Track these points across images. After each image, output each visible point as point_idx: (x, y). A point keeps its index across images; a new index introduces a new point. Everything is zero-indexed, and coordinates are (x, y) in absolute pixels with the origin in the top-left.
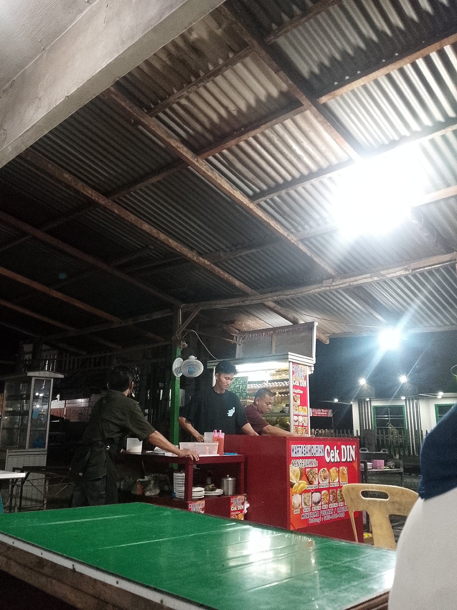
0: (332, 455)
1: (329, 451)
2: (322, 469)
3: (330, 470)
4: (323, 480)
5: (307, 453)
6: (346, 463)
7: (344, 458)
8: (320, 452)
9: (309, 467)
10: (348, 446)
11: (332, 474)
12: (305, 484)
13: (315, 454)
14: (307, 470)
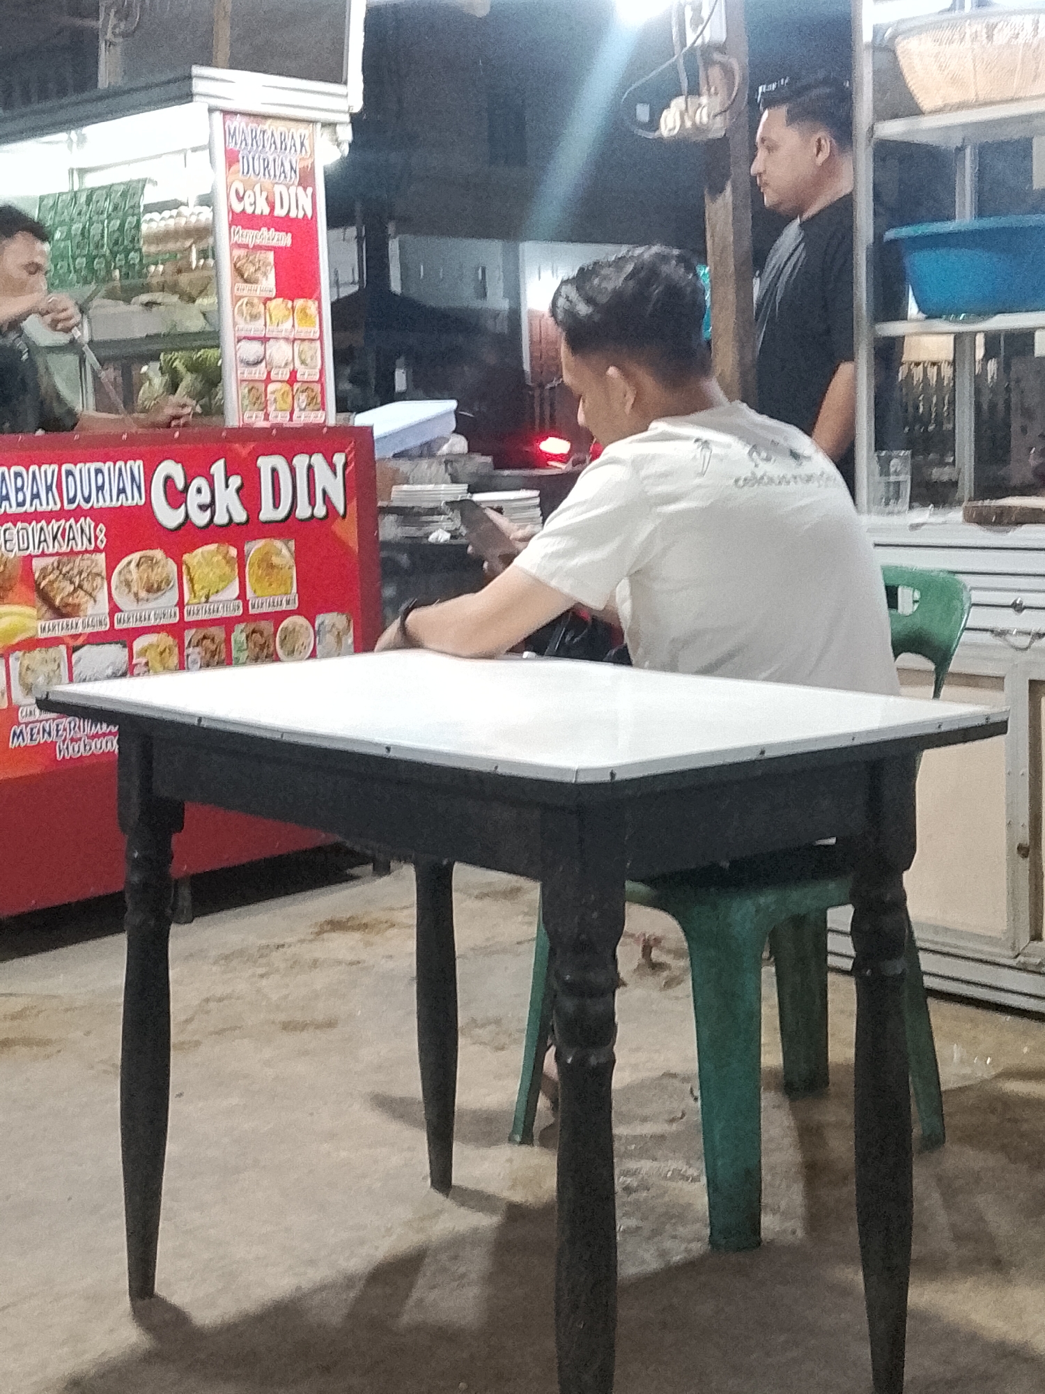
0: (193, 499)
1: (180, 484)
2: (135, 556)
3: (186, 557)
4: (143, 594)
5: (36, 496)
6: (287, 527)
7: (276, 504)
8: (122, 491)
9: (51, 550)
10: (301, 461)
11: (196, 575)
12: (30, 617)
13: (87, 500)
14: (37, 564)
